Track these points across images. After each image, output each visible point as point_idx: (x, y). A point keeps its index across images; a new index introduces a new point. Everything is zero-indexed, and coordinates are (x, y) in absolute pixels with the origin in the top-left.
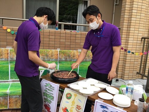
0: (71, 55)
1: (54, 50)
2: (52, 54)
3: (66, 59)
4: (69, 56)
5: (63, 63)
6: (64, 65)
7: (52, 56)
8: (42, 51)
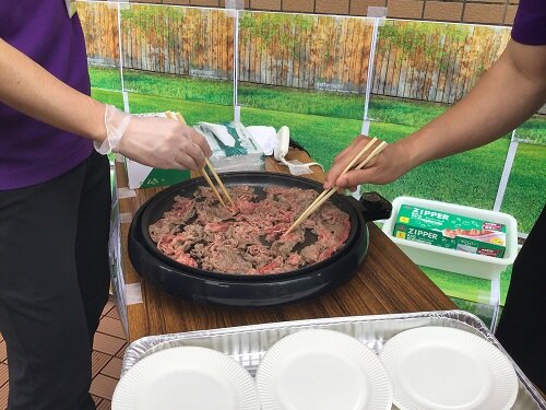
0: (466, 65)
1: (343, 21)
2: (328, 45)
3: (424, 86)
4: (448, 70)
5: (401, 116)
6: (403, 128)
7: (330, 61)
8: (276, 27)
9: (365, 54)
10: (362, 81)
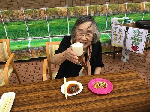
9: (126, 8)
10: (125, 12)
